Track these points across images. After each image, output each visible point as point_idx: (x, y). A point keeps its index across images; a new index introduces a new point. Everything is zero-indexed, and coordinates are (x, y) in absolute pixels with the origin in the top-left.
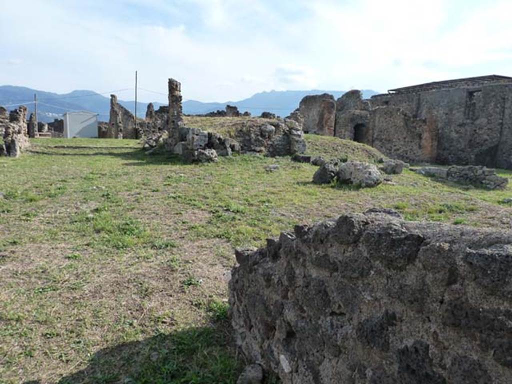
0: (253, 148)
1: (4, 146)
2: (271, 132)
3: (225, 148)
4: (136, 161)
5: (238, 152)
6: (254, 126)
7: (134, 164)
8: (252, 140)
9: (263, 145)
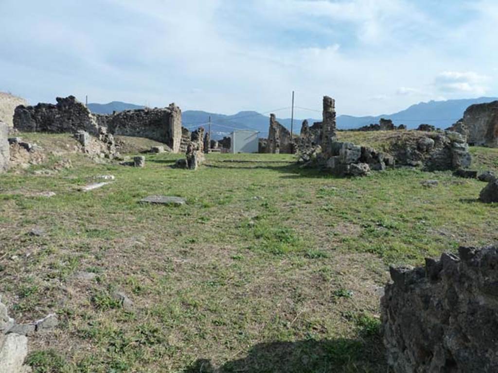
0: (409, 162)
1: (186, 161)
2: (429, 145)
3: (379, 162)
4: (292, 174)
5: (392, 166)
6: (411, 139)
7: (290, 177)
8: (409, 154)
9: (420, 159)
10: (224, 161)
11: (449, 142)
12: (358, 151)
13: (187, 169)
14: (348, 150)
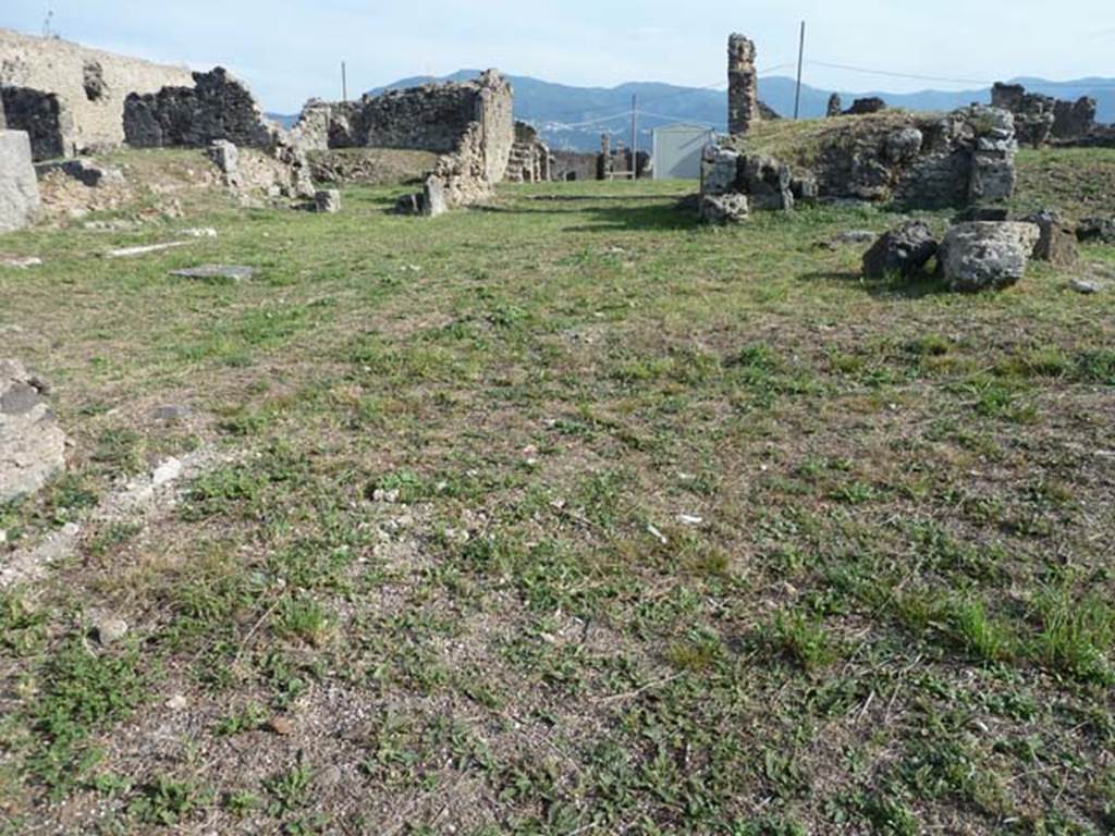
0: (853, 191)
1: (414, 198)
2: (910, 145)
3: (779, 190)
4: (607, 223)
5: (810, 201)
6: (872, 132)
7: (607, 228)
8: (854, 169)
9: (882, 182)
10: (538, 198)
11: (971, 136)
12: (729, 164)
13: (416, 214)
14: (706, 164)
